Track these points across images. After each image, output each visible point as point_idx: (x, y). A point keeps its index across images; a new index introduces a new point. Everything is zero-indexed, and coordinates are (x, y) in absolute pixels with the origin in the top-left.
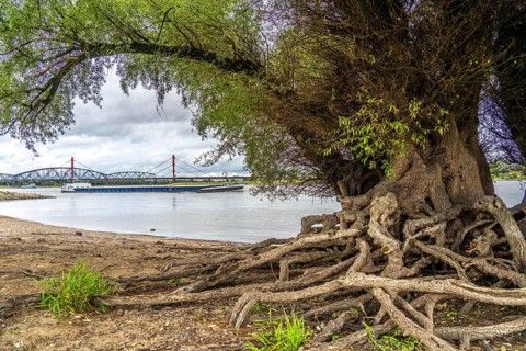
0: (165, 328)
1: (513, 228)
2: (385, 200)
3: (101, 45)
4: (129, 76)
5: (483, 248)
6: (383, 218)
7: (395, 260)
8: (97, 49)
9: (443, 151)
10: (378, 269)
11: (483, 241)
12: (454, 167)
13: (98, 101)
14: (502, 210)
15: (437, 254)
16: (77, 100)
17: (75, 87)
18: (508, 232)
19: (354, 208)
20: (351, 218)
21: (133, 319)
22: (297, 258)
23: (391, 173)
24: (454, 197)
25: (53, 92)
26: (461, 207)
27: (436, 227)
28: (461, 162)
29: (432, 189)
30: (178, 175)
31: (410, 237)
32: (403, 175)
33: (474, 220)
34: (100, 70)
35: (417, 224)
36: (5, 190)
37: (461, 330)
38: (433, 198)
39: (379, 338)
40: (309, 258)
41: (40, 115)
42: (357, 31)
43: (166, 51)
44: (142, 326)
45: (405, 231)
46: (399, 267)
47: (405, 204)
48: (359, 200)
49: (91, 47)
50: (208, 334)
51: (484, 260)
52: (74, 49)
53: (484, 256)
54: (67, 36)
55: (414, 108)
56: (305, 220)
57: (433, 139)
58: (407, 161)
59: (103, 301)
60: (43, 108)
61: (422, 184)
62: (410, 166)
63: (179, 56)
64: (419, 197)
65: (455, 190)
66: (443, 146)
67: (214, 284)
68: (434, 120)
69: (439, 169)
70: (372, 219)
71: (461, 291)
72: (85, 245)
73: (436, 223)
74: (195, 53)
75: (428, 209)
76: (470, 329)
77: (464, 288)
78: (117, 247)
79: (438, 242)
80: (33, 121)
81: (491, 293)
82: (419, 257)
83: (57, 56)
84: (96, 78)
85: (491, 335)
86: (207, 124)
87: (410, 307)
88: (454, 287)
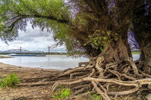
0: (32, 92)
1: (134, 66)
2: (100, 58)
3: (25, 15)
4: (34, 24)
5: (126, 71)
6: (100, 63)
7: (101, 74)
8: (24, 16)
9: (118, 45)
10: (97, 76)
11: (126, 69)
12: (121, 50)
13: (25, 30)
14: (132, 61)
15: (113, 73)
16: (19, 30)
17: (18, 26)
18: (133, 67)
19: (93, 60)
20: (92, 63)
21: (24, 89)
22: (75, 73)
23: (104, 51)
24: (120, 58)
25: (12, 28)
26: (122, 60)
27: (115, 66)
28: (123, 48)
29: (114, 55)
30: (50, 52)
31: (107, 68)
32: (107, 52)
33: (126, 64)
34: (25, 22)
35: (110, 65)
36: (1, 55)
37: (115, 93)
38: (115, 58)
39: (91, 95)
40: (79, 74)
41: (9, 34)
42: (94, 12)
43: (43, 17)
44: (26, 91)
45: (106, 66)
46: (102, 76)
47: (107, 59)
48: (94, 58)
49: (23, 16)
50: (44, 93)
51: (126, 74)
52: (18, 16)
53: (126, 73)
54: (16, 12)
55: (109, 33)
56: (80, 63)
57: (115, 42)
58: (108, 48)
59: (16, 84)
60: (10, 32)
61: (112, 54)
62: (109, 49)
63: (47, 18)
64: (111, 58)
65: (121, 56)
66: (118, 44)
67: (51, 80)
68: (114, 36)
69: (116, 50)
70: (97, 63)
71: (115, 82)
72: (20, 70)
73: (115, 65)
74: (51, 18)
75: (113, 61)
76: (117, 93)
77: (116, 81)
78: (29, 71)
79: (115, 69)
80: (7, 36)
81: (123, 83)
82: (109, 73)
83: (14, 18)
84: (25, 24)
85: (123, 94)
86: (57, 38)
87: (102, 86)
88: (113, 81)
